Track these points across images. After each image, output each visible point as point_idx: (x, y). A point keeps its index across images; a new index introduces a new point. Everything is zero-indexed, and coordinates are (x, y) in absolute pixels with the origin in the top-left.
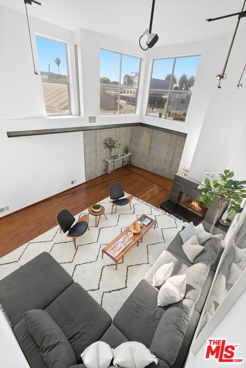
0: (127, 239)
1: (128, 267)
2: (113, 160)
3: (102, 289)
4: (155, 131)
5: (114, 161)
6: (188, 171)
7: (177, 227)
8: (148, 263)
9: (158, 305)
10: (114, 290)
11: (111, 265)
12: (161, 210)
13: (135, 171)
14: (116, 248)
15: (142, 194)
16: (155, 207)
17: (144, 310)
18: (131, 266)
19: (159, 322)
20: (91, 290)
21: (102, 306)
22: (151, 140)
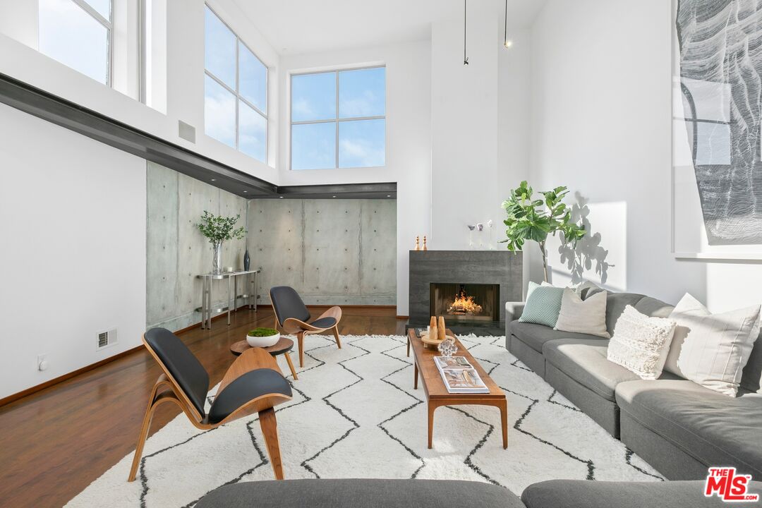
0: (449, 359)
14: (459, 376)
22: (303, 230)
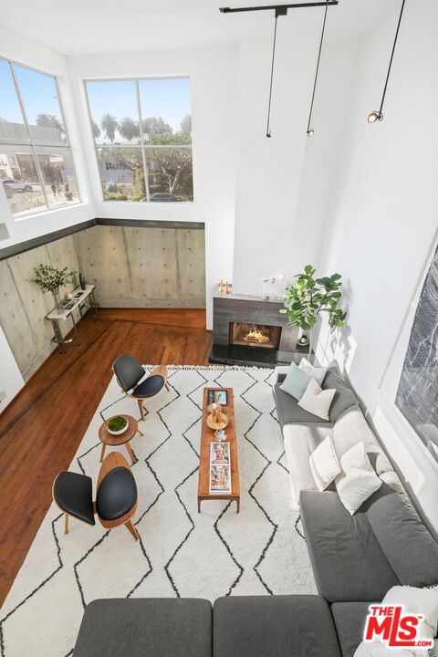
0: (219, 447)
1: (249, 492)
2: (67, 312)
3: (248, 565)
4: (128, 229)
5: (70, 314)
6: (230, 285)
7: (257, 382)
8: (270, 462)
9: (352, 513)
10: (265, 549)
11: (224, 511)
12: (214, 367)
13: (113, 317)
14: (219, 475)
15: (162, 355)
16: (203, 367)
17: (345, 537)
18: (253, 487)
19: (374, 536)
20: (233, 586)
21: (274, 594)
22: (126, 249)
